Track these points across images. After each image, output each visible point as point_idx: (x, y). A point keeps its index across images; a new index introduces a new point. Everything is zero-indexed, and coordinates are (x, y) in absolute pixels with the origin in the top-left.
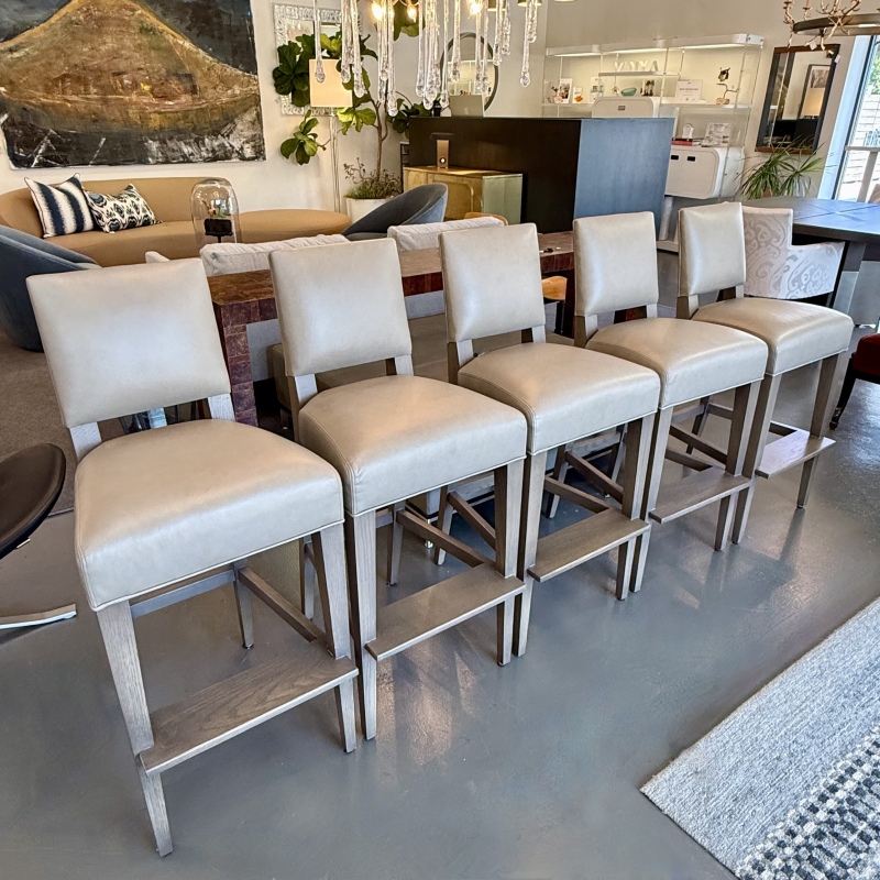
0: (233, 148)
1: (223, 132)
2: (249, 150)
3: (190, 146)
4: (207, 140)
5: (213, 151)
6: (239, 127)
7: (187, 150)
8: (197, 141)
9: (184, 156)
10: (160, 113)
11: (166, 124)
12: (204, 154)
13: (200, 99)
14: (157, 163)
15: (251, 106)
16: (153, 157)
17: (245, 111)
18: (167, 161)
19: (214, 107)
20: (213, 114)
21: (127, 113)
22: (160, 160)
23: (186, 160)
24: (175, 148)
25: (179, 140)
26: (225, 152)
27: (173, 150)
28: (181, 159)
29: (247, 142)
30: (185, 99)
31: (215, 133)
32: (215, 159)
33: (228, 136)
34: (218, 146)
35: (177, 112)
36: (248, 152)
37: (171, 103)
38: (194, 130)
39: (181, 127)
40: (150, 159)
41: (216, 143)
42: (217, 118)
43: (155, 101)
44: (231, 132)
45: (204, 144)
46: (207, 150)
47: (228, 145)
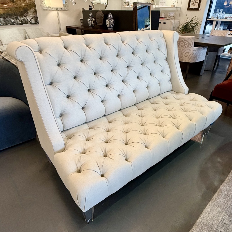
0: (28, 20)
1: (24, 15)
2: (33, 21)
3: (14, 19)
4: (19, 18)
5: (22, 21)
6: (29, 13)
7: (13, 21)
8: (16, 18)
9: (12, 23)
10: (2, 9)
11: (5, 12)
13: (15, 4)
15: (32, 7)
16: (2, 23)
17: (31, 8)
18: (6, 25)
19: (21, 7)
20: (20, 9)
22: (4, 24)
24: (9, 20)
25: (10, 17)
26: (26, 22)
29: (32, 18)
30: (11, 4)
31: (22, 15)
32: (22, 24)
33: (26, 16)
35: (8, 8)
37: (6, 5)
38: (15, 14)
39: (10, 13)
41: (22, 19)
42: (22, 11)
44: (27, 15)
46: (19, 21)
47: (26, 19)
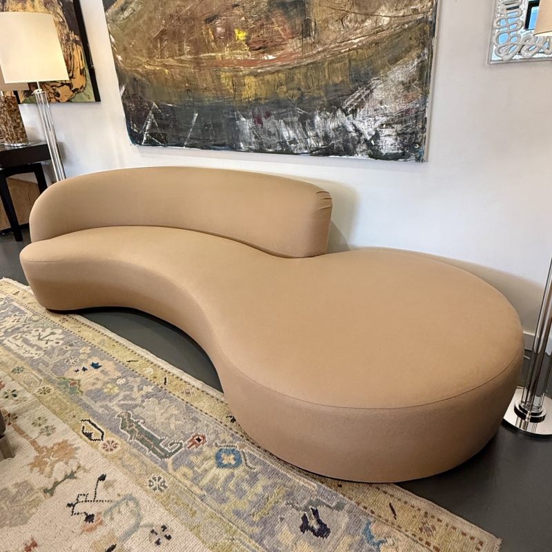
0: (361, 134)
1: (347, 104)
2: (390, 141)
3: (293, 127)
4: (317, 119)
5: (326, 138)
6: (378, 94)
7: (287, 133)
8: (303, 119)
9: (283, 144)
10: (256, 75)
11: (262, 92)
12: (312, 142)
13: (313, 45)
14: (250, 150)
16: (245, 142)
17: (394, 61)
18: (261, 150)
20: (333, 72)
21: (219, 78)
22: (253, 147)
23: (285, 149)
24: (272, 130)
25: (278, 118)
26: (346, 141)
27: (270, 134)
28: (279, 148)
29: (388, 125)
30: (293, 45)
31: (333, 106)
32: (327, 152)
33: (354, 112)
34: (335, 130)
36: (388, 143)
37: (271, 57)
38: (301, 99)
39: (282, 96)
40: (242, 145)
41: (332, 125)
42: (338, 79)
43: (251, 56)
44: (361, 105)
45: (312, 124)
46: (317, 135)
47: (351, 128)
